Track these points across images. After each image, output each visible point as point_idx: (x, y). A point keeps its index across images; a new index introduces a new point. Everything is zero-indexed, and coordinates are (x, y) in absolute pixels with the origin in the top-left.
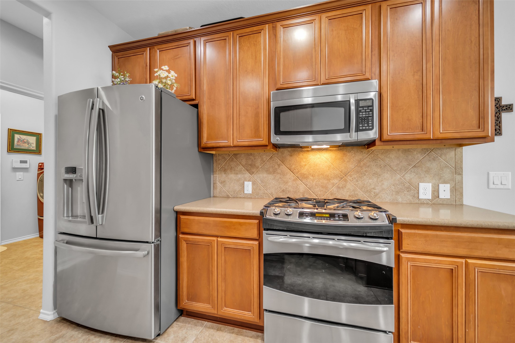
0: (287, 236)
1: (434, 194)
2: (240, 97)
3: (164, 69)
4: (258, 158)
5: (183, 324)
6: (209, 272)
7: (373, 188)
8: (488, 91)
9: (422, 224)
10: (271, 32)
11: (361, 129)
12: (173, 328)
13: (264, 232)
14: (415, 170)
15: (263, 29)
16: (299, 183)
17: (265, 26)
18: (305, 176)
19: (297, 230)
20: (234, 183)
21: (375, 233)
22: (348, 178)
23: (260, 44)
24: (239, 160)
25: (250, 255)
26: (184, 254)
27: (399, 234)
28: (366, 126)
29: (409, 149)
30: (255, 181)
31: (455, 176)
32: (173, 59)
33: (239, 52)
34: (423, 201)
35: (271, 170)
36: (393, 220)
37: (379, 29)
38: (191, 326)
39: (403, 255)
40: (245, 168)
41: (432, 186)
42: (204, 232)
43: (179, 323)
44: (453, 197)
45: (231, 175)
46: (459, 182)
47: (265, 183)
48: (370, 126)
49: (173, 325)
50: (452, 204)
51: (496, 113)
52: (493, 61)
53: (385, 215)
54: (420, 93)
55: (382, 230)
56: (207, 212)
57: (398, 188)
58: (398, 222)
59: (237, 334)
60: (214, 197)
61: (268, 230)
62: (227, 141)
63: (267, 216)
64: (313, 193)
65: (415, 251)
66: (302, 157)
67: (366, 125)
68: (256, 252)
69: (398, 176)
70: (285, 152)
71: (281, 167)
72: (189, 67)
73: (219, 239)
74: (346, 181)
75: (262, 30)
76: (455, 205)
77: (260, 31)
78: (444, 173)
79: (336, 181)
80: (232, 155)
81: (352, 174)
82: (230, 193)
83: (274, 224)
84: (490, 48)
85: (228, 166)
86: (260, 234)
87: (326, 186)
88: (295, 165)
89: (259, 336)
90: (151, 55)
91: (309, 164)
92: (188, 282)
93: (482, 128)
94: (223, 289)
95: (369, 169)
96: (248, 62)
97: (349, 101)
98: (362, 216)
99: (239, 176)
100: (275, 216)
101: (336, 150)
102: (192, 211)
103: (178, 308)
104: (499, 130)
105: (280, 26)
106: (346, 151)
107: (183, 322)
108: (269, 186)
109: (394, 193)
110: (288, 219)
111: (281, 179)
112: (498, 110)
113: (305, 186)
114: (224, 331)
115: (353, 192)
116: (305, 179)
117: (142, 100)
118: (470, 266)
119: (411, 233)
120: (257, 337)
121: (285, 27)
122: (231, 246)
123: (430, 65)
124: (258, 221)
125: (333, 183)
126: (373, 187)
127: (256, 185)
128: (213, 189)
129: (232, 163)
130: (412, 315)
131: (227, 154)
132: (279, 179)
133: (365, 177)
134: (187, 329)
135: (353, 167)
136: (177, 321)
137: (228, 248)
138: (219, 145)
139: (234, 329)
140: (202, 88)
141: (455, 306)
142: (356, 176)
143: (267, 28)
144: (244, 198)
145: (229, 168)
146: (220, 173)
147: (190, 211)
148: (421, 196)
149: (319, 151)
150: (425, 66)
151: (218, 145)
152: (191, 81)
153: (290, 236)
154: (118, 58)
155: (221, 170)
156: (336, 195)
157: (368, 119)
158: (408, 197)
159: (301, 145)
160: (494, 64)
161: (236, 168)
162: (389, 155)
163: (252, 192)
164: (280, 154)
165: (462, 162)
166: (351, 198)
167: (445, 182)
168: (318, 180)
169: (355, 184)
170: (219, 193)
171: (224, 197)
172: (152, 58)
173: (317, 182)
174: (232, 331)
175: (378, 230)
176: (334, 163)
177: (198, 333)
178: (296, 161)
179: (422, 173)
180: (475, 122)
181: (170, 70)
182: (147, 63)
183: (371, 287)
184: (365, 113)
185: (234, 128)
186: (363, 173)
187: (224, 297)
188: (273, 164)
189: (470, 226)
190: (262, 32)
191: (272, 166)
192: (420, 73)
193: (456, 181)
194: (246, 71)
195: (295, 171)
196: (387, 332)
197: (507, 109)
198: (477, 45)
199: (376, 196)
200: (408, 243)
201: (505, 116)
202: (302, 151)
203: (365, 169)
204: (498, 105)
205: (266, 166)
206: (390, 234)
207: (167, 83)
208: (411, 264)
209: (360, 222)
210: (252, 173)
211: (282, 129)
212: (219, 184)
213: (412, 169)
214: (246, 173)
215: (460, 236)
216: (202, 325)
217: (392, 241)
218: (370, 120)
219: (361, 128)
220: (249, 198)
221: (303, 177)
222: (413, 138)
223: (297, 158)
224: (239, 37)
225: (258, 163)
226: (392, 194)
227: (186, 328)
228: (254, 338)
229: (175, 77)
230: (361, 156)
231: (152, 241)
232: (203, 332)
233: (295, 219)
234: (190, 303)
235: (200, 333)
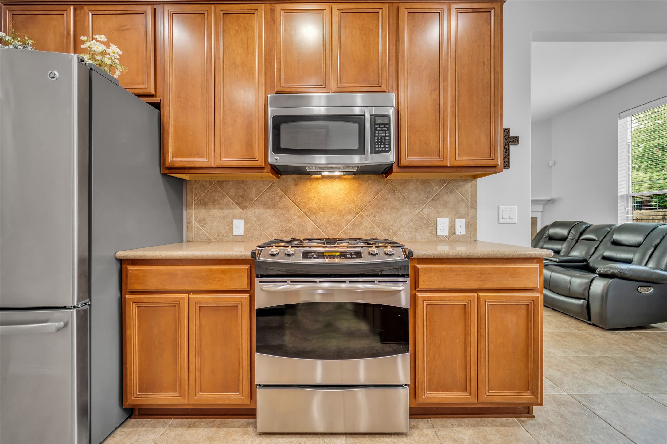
0: (287, 282)
1: (451, 230)
2: (225, 98)
3: (99, 39)
4: (253, 187)
5: (133, 429)
6: (176, 345)
7: (392, 225)
8: (498, 118)
9: (437, 257)
10: (269, 15)
11: (377, 151)
12: (115, 437)
13: (257, 280)
14: (433, 204)
15: (258, 10)
16: (306, 220)
17: (260, 6)
18: (314, 211)
19: (300, 273)
20: (218, 222)
21: (390, 271)
22: (364, 213)
23: (254, 28)
24: (226, 189)
25: (238, 314)
26: (134, 322)
27: (416, 269)
28: (382, 148)
29: (428, 180)
30: (248, 219)
31: (470, 210)
32: (117, 30)
33: (224, 35)
34: (441, 238)
35: (270, 203)
36: (409, 255)
37: (396, 35)
38: (147, 429)
39: (419, 294)
40: (234, 201)
41: (449, 221)
42: (167, 287)
43: (126, 429)
44: (468, 233)
45: (214, 211)
46: (473, 217)
47: (262, 221)
48: (387, 148)
49: (115, 433)
50: (467, 241)
51: (505, 144)
52: (502, 88)
53: (401, 249)
54: (438, 114)
55: (398, 266)
56: (172, 258)
57: (416, 224)
58: (414, 256)
59: (219, 427)
60: (188, 241)
61: (262, 276)
62: (207, 159)
63: (261, 258)
64: (324, 232)
65: (431, 288)
66: (310, 186)
67: (382, 146)
68: (245, 308)
69: (417, 211)
70: (288, 180)
71: (283, 199)
72: (145, 46)
73: (191, 296)
74: (362, 217)
75: (256, 11)
76: (470, 241)
77: (254, 11)
78: (460, 207)
79: (350, 217)
80: (215, 182)
81: (368, 208)
82: (212, 236)
83: (270, 268)
84: (499, 72)
85: (210, 198)
86: (251, 284)
87: (339, 224)
88: (301, 196)
89: (251, 423)
90: (77, 18)
91: (318, 196)
92: (140, 364)
93: (493, 157)
94: (197, 366)
95: (388, 203)
96: (237, 52)
97: (364, 115)
98: (376, 252)
99: (226, 212)
100: (272, 258)
101: (350, 179)
102: (147, 258)
103: (124, 407)
104: (507, 163)
105: (281, 9)
106: (362, 181)
107: (133, 426)
108: (268, 225)
109: (413, 230)
110: (290, 260)
111: (283, 215)
112: (506, 142)
113: (314, 224)
114: (200, 426)
115: (370, 230)
116: (314, 215)
117: (54, 78)
118: (481, 300)
119: (427, 268)
120: (248, 425)
121: (288, 12)
122: (209, 304)
123: (446, 84)
124: (249, 266)
125: (347, 220)
126: (391, 223)
127: (250, 223)
128: (186, 231)
129: (215, 194)
130: (428, 362)
131: (207, 181)
132: (281, 215)
133: (382, 212)
134: (139, 435)
135: (370, 200)
136: (123, 427)
137: (205, 307)
138: (194, 165)
139: (214, 421)
140: (166, 79)
141: (468, 345)
142: (373, 211)
143: (263, 9)
144: (233, 241)
145: (211, 200)
146: (197, 208)
147: (143, 258)
148: (439, 233)
149: (331, 179)
150: (442, 85)
151: (192, 165)
152: (148, 66)
153: (291, 282)
154: (12, 15)
155: (198, 203)
156: (351, 234)
157: (385, 139)
158: (427, 234)
159: (308, 171)
160: (503, 90)
161: (222, 200)
162: (408, 186)
163: (244, 234)
164: (282, 183)
165: (476, 195)
166: (367, 237)
167: (461, 217)
168: (329, 216)
169: (372, 221)
170: (196, 236)
171: (204, 242)
172: (78, 23)
173: (328, 218)
174: (212, 424)
175: (394, 266)
176: (349, 194)
177: (158, 436)
178: (302, 192)
179: (440, 207)
180: (487, 150)
181: (110, 44)
182: (70, 30)
183: (390, 343)
184: (381, 132)
185: (217, 141)
186: (380, 207)
187: (198, 377)
188: (273, 195)
189: (481, 257)
190: (256, 13)
191: (272, 199)
192: (437, 92)
193: (471, 216)
194: (234, 63)
195: (301, 204)
196: (404, 386)
197: (514, 141)
198: (489, 68)
199: (394, 234)
200: (424, 280)
201: (512, 148)
202: (310, 179)
203: (383, 203)
204: (507, 137)
205: (263, 199)
206: (406, 271)
207: (105, 62)
208: (427, 304)
209: (375, 259)
210: (244, 208)
211: (283, 146)
212: (195, 223)
213: (430, 203)
214: (235, 208)
215: (473, 268)
216: (165, 425)
217: (408, 279)
218: (387, 141)
219: (377, 149)
220: (240, 242)
221: (311, 213)
222: (430, 165)
223: (304, 189)
224: (224, 14)
225: (253, 193)
226: (411, 231)
227: (137, 435)
228: (243, 427)
229: (119, 55)
230: (379, 187)
231: (73, 305)
232: (166, 434)
233: (298, 260)
234: (144, 395)
235: (161, 437)
